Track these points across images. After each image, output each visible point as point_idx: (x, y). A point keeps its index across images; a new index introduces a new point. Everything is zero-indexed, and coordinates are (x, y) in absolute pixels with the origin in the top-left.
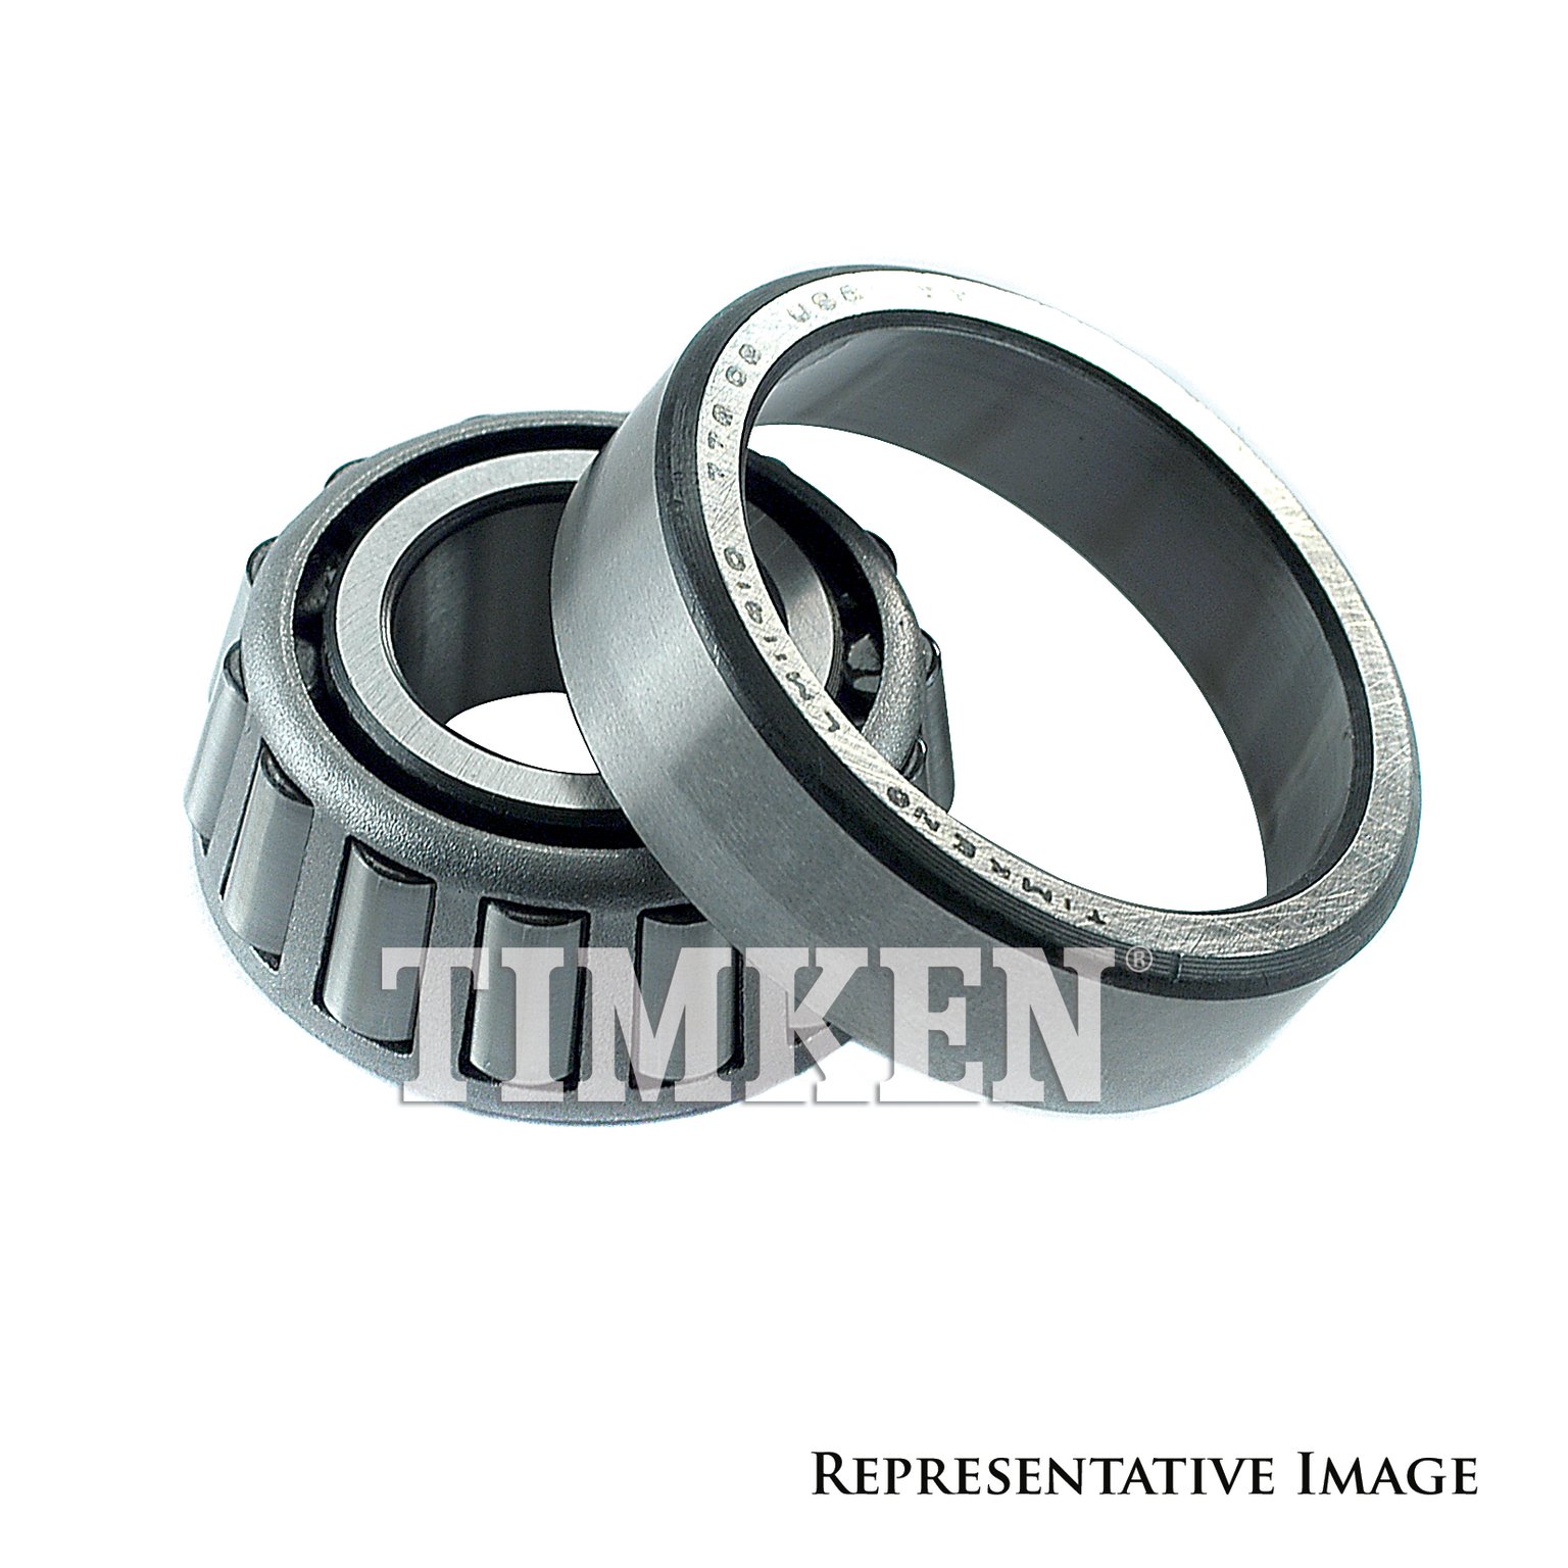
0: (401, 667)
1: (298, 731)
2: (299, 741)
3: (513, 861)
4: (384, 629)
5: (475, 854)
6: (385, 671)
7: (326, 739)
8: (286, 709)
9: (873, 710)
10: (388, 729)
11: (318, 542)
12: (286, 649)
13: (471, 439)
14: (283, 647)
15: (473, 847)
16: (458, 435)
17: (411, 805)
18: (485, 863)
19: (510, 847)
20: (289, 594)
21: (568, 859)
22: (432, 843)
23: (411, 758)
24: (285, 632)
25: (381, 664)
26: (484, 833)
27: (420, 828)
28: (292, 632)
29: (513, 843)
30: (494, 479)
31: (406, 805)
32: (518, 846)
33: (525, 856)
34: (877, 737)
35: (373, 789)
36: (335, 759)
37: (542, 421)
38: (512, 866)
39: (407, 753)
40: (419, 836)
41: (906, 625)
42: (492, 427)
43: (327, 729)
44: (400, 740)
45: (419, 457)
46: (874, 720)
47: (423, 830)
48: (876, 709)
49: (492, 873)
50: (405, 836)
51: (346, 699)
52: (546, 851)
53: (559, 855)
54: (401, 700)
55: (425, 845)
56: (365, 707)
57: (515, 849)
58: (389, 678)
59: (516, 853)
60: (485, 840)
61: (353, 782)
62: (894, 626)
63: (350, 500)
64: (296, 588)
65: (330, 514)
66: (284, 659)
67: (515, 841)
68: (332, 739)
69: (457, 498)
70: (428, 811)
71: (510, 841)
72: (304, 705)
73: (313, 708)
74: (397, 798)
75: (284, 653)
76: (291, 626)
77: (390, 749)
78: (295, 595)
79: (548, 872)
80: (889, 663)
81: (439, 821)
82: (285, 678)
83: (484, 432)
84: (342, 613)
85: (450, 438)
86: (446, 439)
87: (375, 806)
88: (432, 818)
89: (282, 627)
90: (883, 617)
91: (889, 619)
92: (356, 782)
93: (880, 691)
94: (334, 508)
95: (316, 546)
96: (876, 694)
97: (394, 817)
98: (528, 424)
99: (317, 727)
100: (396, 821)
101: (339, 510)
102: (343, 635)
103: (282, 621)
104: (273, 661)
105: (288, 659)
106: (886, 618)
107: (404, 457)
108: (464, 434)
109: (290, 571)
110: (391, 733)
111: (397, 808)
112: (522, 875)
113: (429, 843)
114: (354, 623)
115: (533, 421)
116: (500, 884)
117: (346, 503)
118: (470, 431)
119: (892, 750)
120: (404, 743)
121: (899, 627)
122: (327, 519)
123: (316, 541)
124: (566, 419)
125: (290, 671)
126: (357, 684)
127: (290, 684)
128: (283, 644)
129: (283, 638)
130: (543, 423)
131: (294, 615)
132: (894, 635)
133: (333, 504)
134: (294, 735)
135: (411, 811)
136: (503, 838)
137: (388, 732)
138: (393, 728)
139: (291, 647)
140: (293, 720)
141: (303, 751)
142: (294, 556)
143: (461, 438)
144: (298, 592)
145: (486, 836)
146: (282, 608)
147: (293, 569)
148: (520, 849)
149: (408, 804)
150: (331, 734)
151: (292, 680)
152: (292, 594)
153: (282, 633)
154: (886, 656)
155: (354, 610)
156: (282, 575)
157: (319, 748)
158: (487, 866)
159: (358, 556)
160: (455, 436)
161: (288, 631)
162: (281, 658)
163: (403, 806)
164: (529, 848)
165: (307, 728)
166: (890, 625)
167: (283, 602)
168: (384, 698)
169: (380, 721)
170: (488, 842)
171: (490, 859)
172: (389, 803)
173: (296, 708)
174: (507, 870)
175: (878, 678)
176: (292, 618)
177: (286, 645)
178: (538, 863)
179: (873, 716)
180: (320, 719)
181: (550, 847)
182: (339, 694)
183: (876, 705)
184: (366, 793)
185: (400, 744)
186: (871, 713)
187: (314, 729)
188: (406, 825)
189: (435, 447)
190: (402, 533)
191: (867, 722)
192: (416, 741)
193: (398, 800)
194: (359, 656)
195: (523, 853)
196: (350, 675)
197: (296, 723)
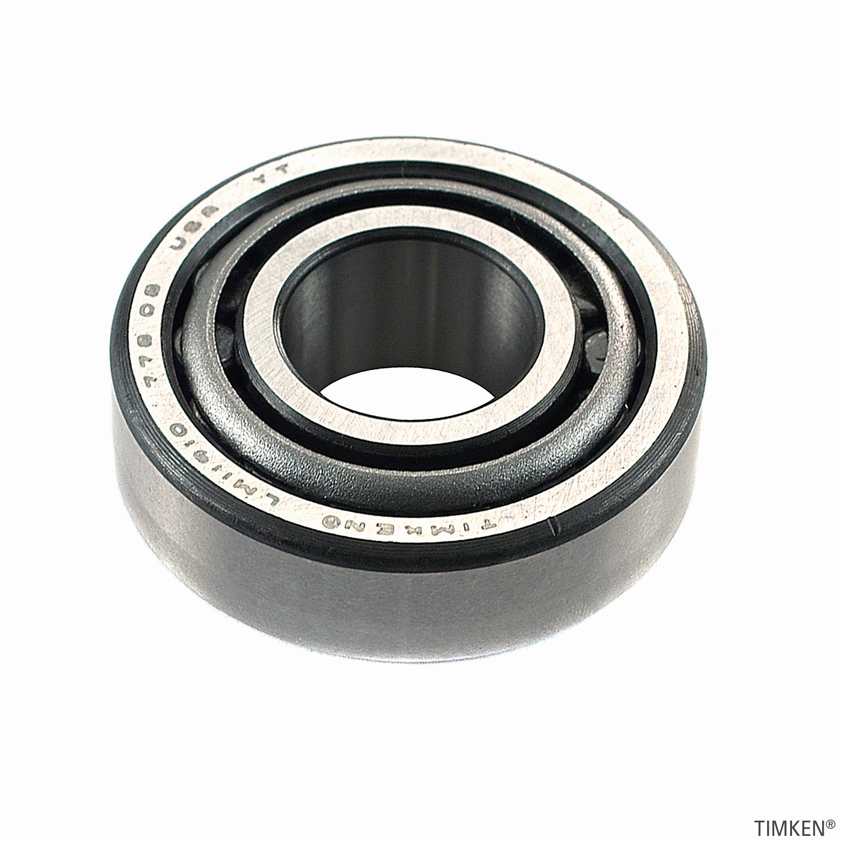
0: (285, 350)
1: (212, 386)
2: (212, 394)
3: (344, 477)
4: (275, 325)
5: (321, 472)
6: (274, 352)
7: (229, 392)
8: (205, 372)
9: (597, 384)
10: (274, 391)
11: (238, 262)
12: (209, 332)
13: (347, 197)
14: (207, 331)
15: (320, 467)
16: (338, 194)
17: (281, 438)
18: (327, 478)
19: (344, 468)
20: (215, 296)
21: (382, 477)
22: (293, 464)
23: (289, 410)
24: (210, 321)
25: (272, 348)
26: (328, 458)
27: (285, 454)
28: (214, 321)
29: (346, 465)
30: (354, 226)
31: (277, 438)
32: (349, 468)
33: (352, 474)
34: (598, 402)
35: (257, 427)
36: (234, 406)
37: (395, 186)
38: (345, 481)
39: (286, 406)
40: (285, 459)
41: (624, 328)
42: (362, 189)
43: (231, 386)
44: (282, 399)
45: (311, 208)
46: (596, 390)
47: (287, 455)
48: (599, 383)
49: (331, 484)
50: (275, 458)
51: (248, 371)
52: (367, 471)
53: (376, 474)
54: (284, 372)
55: (288, 465)
56: (260, 376)
57: (347, 469)
58: (277, 357)
59: (347, 472)
60: (328, 462)
61: (244, 421)
62: (617, 329)
63: (262, 235)
64: (220, 292)
65: (247, 244)
66: (207, 339)
67: (347, 464)
68: (233, 393)
69: (328, 238)
70: (292, 443)
71: (345, 463)
72: (217, 370)
73: (223, 371)
74: (272, 432)
75: (208, 335)
76: (214, 317)
77: (275, 405)
78: (219, 296)
79: (368, 485)
80: (610, 353)
81: (298, 449)
82: (207, 351)
83: (356, 192)
84: (248, 314)
85: (333, 195)
86: (329, 197)
87: (257, 438)
88: (294, 447)
89: (208, 318)
90: (610, 323)
91: (614, 323)
92: (246, 422)
93: (603, 371)
94: (250, 240)
95: (236, 265)
96: (599, 375)
97: (270, 445)
98: (386, 188)
99: (224, 385)
100: (270, 448)
101: (254, 241)
102: (248, 328)
103: (208, 314)
104: (200, 340)
105: (209, 339)
106: (612, 323)
107: (300, 207)
108: (342, 193)
109: (217, 281)
110: (276, 393)
111: (271, 439)
112: (351, 487)
113: (291, 463)
114: (255, 321)
115: (390, 186)
116: (336, 492)
117: (259, 237)
118: (347, 192)
119: (608, 411)
120: (284, 400)
121: (620, 329)
122: (245, 247)
123: (236, 262)
124: (412, 185)
125: (210, 347)
126: (255, 361)
127: (209, 355)
128: (207, 329)
129: (208, 325)
130: (396, 187)
131: (217, 310)
132: (616, 334)
133: (251, 237)
134: (209, 390)
135: (281, 441)
136: (339, 462)
137: (274, 393)
138: (277, 390)
139: (212, 331)
140: (209, 379)
141: (214, 401)
142: (220, 271)
143: (340, 196)
144: (221, 295)
145: (330, 460)
146: (209, 305)
147: (219, 280)
148: (351, 469)
149: (279, 436)
150: (233, 389)
151: (210, 353)
152: (217, 297)
153: (207, 321)
154: (609, 349)
155: (256, 311)
156: (212, 283)
157: (224, 398)
158: (328, 480)
159: (261, 276)
160: (336, 194)
161: (212, 321)
162: (205, 338)
163: (276, 439)
164: (356, 469)
165: (217, 385)
166: (614, 328)
167: (210, 301)
168: (273, 370)
169: (269, 385)
170: (330, 464)
171: (330, 475)
172: (266, 436)
173: (212, 371)
174: (341, 483)
175: (602, 362)
176: (215, 312)
177: (209, 330)
178: (363, 478)
179: (596, 388)
180: (227, 379)
181: (371, 469)
182: (244, 367)
183: (599, 381)
184: (252, 429)
185: (282, 401)
186: (595, 386)
187: (222, 385)
188: (277, 451)
189: (323, 201)
190: (291, 261)
191: (592, 392)
192: (293, 399)
193: (272, 435)
194: (258, 342)
195: (353, 472)
196: (251, 355)
197: (211, 381)
